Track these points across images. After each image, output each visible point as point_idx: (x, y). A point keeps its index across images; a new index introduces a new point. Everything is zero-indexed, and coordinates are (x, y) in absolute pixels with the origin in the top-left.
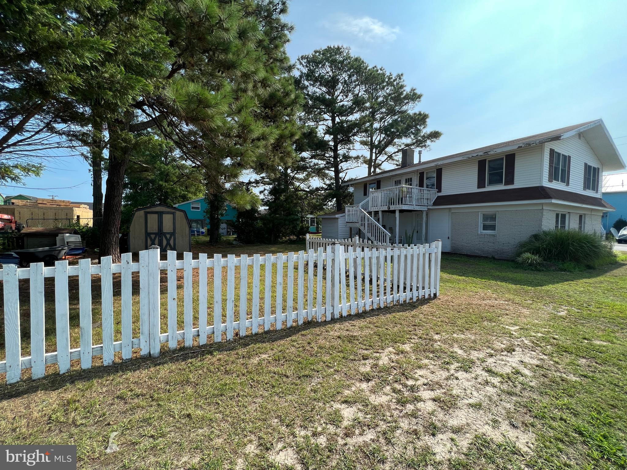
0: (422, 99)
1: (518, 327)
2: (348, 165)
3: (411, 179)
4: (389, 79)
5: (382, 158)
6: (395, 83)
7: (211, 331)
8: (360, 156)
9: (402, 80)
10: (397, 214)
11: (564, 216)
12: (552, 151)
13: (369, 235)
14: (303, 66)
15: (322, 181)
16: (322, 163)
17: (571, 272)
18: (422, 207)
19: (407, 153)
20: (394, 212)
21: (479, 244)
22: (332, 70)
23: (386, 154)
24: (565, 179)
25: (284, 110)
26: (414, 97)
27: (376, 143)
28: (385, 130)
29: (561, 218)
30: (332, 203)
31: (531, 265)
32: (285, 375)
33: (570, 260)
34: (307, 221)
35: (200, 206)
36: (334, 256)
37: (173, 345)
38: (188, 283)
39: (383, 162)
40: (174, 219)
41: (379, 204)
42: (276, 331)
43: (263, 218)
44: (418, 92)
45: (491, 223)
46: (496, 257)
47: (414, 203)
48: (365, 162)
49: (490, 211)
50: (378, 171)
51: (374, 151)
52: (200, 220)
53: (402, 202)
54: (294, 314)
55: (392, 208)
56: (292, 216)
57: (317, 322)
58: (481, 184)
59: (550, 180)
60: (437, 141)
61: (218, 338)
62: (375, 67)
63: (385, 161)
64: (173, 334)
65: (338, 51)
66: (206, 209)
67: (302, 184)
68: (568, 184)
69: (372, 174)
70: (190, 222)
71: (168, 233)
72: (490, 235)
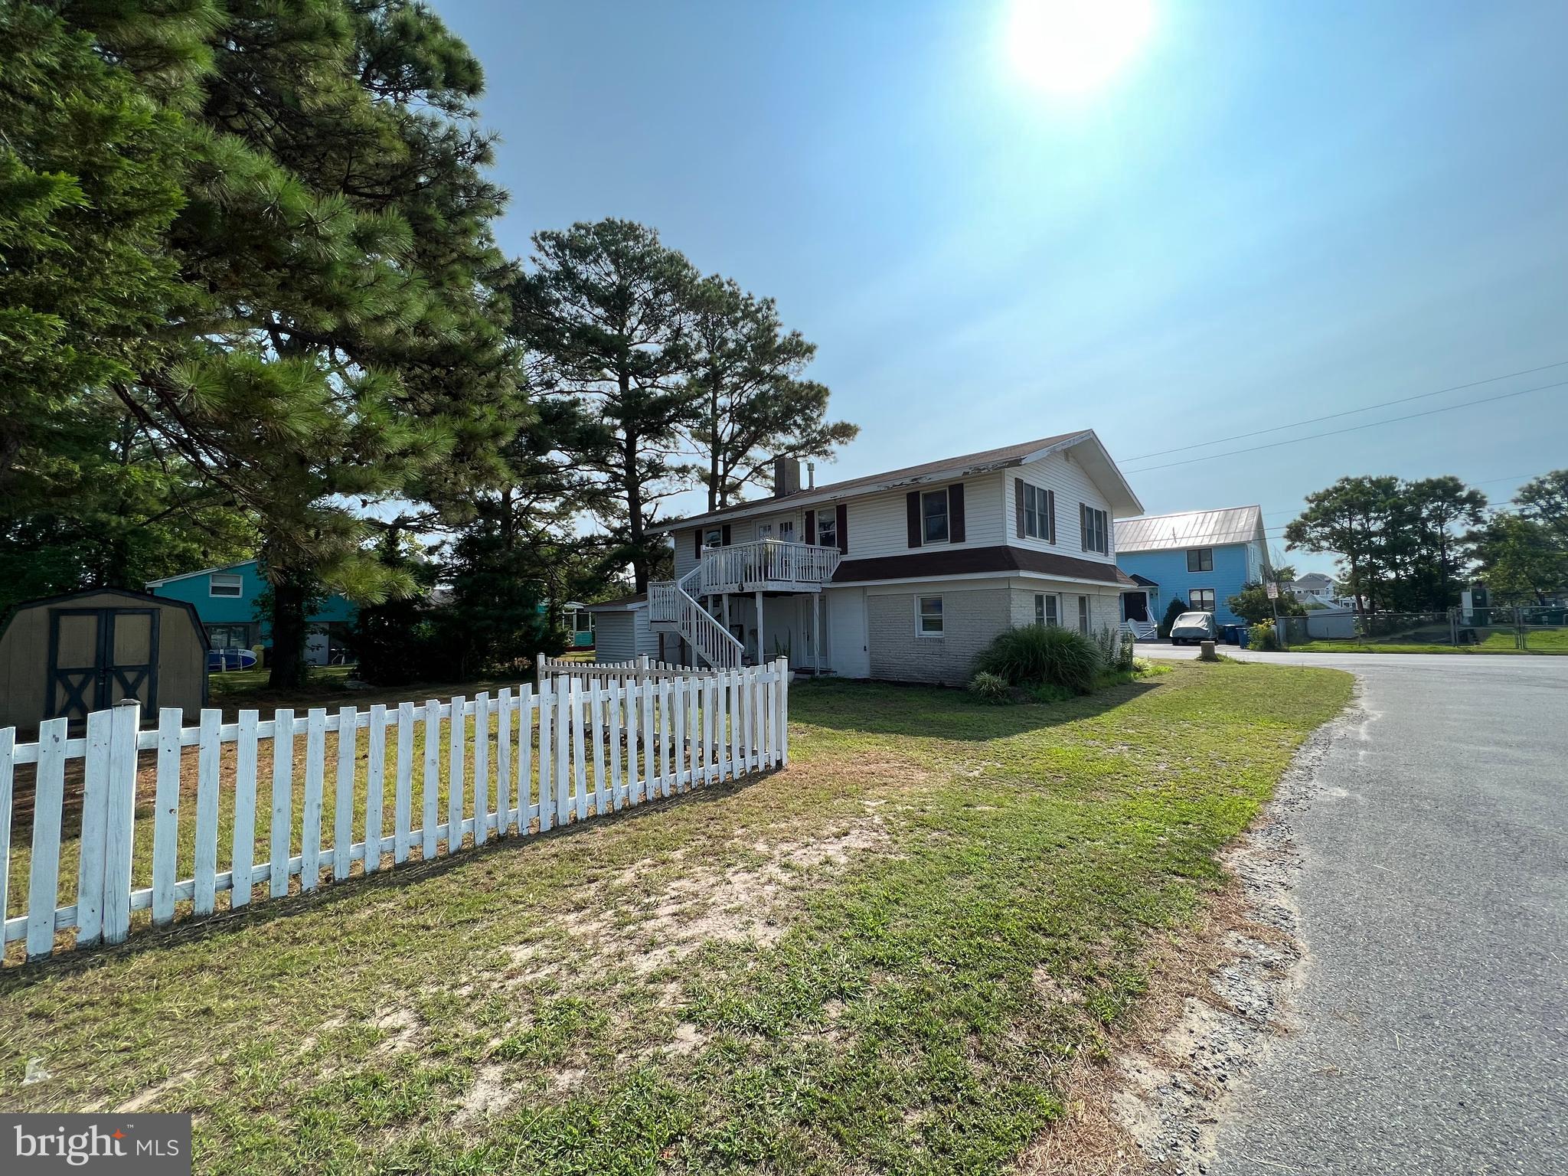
0: (816, 353)
1: (883, 802)
2: (662, 485)
3: (791, 523)
4: (746, 306)
5: (738, 472)
6: (760, 315)
7: (262, 875)
8: (690, 466)
9: (773, 312)
10: (759, 601)
11: (1052, 600)
12: (1019, 483)
13: (701, 649)
14: (548, 255)
15: (602, 520)
16: (600, 478)
17: (1047, 702)
18: (809, 584)
19: (784, 471)
20: (752, 595)
21: (918, 658)
22: (618, 271)
23: (747, 464)
24: (1048, 532)
25: (480, 375)
26: (798, 349)
27: (726, 438)
28: (739, 414)
29: (1047, 604)
30: (629, 574)
31: (989, 694)
32: (423, 927)
33: (1050, 682)
34: (569, 619)
35: (240, 585)
36: (557, 699)
37: (163, 912)
38: (209, 776)
39: (742, 481)
40: (154, 628)
41: (723, 581)
42: (424, 862)
43: (438, 615)
44: (807, 339)
45: (936, 616)
47: (793, 577)
48: (704, 478)
49: (931, 592)
50: (731, 501)
51: (721, 456)
52: (237, 624)
53: (766, 576)
54: (465, 825)
55: (748, 588)
56: (520, 610)
57: (520, 836)
58: (913, 539)
59: (1021, 535)
60: (850, 443)
61: (280, 888)
62: (717, 276)
63: (745, 479)
64: (165, 887)
65: (631, 231)
66: (261, 596)
67: (553, 526)
68: (1053, 542)
69: (718, 508)
70: (204, 631)
71: (132, 668)
72: (935, 640)
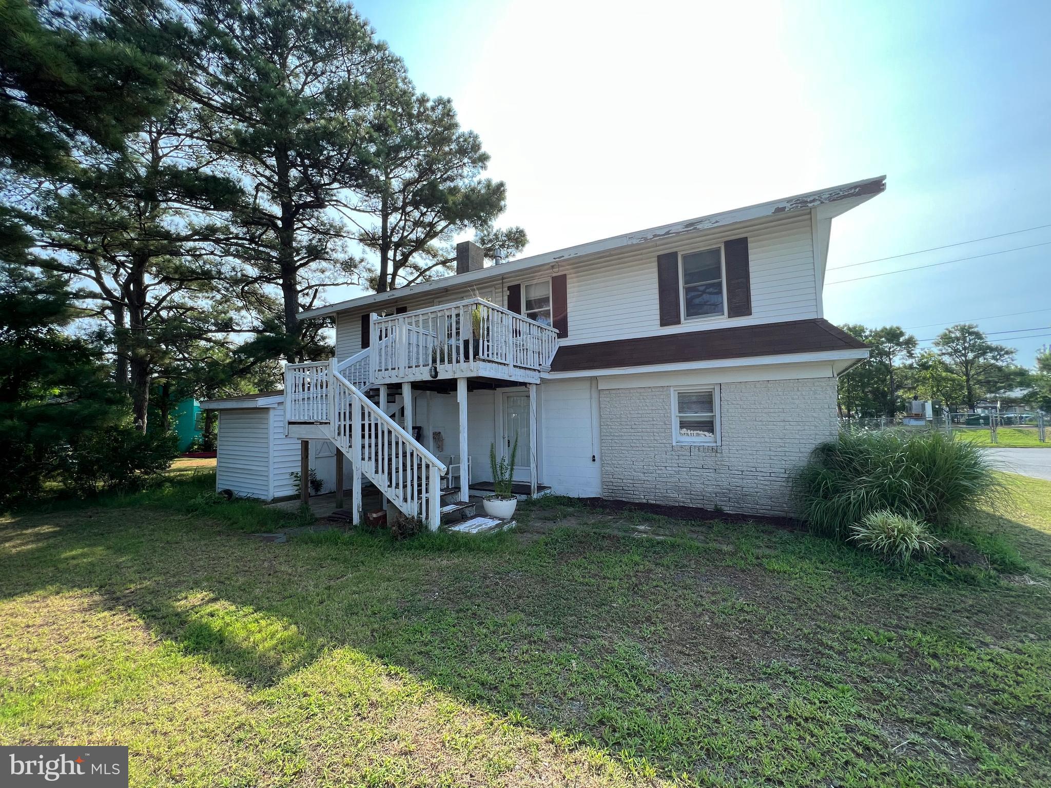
18: (527, 371)
41: (403, 362)
45: (703, 416)
46: (727, 510)
47: (509, 358)
49: (695, 383)
51: (391, 254)
53: (476, 353)
55: (445, 372)
58: (668, 316)
72: (705, 449)
